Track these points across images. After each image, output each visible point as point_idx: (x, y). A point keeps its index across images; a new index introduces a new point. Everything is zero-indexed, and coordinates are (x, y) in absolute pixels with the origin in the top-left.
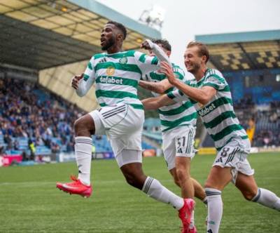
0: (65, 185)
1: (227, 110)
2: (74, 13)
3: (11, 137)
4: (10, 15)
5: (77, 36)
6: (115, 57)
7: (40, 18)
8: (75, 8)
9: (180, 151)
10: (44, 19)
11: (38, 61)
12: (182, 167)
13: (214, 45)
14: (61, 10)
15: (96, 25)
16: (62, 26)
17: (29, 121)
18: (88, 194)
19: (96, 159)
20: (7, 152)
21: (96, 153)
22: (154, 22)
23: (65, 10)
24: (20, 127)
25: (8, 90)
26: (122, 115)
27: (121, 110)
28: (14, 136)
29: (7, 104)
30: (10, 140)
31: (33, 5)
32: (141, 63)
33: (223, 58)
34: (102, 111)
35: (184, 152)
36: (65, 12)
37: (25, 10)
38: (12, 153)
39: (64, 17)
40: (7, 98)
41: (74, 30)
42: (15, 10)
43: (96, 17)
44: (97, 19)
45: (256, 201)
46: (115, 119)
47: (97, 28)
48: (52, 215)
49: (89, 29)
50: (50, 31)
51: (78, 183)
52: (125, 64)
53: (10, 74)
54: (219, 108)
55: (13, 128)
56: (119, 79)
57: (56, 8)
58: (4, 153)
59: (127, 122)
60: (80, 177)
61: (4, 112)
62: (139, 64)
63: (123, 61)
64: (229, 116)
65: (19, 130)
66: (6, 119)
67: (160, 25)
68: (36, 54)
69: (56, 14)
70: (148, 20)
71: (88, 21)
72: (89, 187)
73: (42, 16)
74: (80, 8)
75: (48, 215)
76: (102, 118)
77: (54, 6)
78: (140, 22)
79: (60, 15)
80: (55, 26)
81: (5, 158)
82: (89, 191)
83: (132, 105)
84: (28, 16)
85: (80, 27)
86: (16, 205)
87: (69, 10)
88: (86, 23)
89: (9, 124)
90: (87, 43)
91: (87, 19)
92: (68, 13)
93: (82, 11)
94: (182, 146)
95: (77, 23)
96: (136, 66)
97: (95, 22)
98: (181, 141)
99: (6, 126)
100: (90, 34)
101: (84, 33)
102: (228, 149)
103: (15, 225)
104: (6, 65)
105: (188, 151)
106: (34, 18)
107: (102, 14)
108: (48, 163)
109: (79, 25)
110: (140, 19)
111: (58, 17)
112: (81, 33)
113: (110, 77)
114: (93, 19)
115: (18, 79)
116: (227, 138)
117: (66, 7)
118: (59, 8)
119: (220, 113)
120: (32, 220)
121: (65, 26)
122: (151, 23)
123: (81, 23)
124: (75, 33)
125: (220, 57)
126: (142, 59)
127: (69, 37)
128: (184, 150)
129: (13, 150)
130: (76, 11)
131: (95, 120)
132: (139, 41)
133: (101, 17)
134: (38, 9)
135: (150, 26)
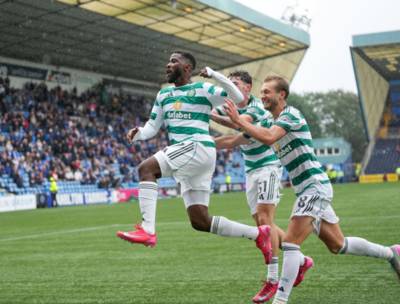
0: (126, 234)
1: (305, 152)
2: (200, 13)
3: (128, 167)
4: (122, 18)
5: (205, 42)
6: (183, 90)
7: (159, 21)
8: (201, 7)
9: (262, 197)
10: (163, 21)
11: (159, 73)
12: (265, 215)
13: (376, 47)
14: (184, 10)
15: (227, 27)
16: (186, 30)
17: (150, 146)
18: (152, 244)
19: (233, 191)
20: (123, 184)
21: (233, 184)
22: (301, 20)
23: (188, 10)
24: (139, 154)
25: (124, 108)
26: (190, 154)
27: (190, 148)
28: (132, 165)
29: (124, 126)
30: (128, 171)
31: (149, 5)
32: (210, 95)
33: (388, 63)
34: (168, 152)
35: (266, 198)
36: (189, 13)
37: (140, 12)
38: (130, 185)
39: (188, 18)
40: (123, 119)
41: (202, 34)
42: (128, 11)
43: (227, 17)
44: (228, 20)
45: (343, 252)
46: (182, 159)
47: (229, 30)
48: (154, 263)
49: (220, 33)
50: (172, 36)
51: (141, 231)
52: (193, 97)
53: (126, 89)
54: (295, 150)
55: (131, 156)
56: (187, 113)
57: (178, 8)
58: (120, 185)
59: (195, 161)
60: (144, 226)
61: (120, 136)
62: (208, 96)
63: (191, 93)
64: (307, 159)
65: (138, 158)
66: (122, 145)
67: (308, 24)
68: (156, 65)
69: (179, 16)
70: (293, 19)
71: (218, 23)
72: (152, 236)
73: (162, 18)
74: (208, 7)
75: (150, 264)
76: (167, 159)
77: (175, 5)
78: (283, 21)
79: (183, 16)
80: (177, 30)
81: (121, 192)
82: (153, 240)
83: (202, 142)
84: (145, 18)
85: (208, 31)
86: (119, 252)
87: (193, 10)
88: (216, 26)
89: (126, 150)
90: (218, 49)
91: (216, 19)
92: (192, 13)
93: (210, 11)
94: (263, 192)
95: (204, 25)
96: (205, 98)
97: (226, 23)
98: (262, 186)
99: (122, 153)
100: (221, 38)
101: (214, 38)
102: (306, 198)
103: (110, 276)
104: (120, 79)
105: (270, 196)
106: (151, 21)
107: (235, 14)
108: (173, 197)
109: (207, 28)
110: (283, 18)
111: (180, 19)
112: (210, 37)
113: (178, 112)
114: (224, 20)
115: (136, 95)
116: (305, 183)
117: (190, 7)
118: (182, 7)
119: (297, 155)
120: (130, 271)
121: (190, 30)
122: (296, 22)
123: (209, 25)
124: (203, 38)
125: (385, 61)
126: (211, 90)
127: (196, 42)
128: (265, 196)
129: (132, 183)
130: (202, 10)
131: (160, 163)
132: (282, 45)
133: (233, 17)
134: (156, 10)
135: (295, 25)
